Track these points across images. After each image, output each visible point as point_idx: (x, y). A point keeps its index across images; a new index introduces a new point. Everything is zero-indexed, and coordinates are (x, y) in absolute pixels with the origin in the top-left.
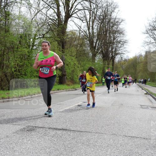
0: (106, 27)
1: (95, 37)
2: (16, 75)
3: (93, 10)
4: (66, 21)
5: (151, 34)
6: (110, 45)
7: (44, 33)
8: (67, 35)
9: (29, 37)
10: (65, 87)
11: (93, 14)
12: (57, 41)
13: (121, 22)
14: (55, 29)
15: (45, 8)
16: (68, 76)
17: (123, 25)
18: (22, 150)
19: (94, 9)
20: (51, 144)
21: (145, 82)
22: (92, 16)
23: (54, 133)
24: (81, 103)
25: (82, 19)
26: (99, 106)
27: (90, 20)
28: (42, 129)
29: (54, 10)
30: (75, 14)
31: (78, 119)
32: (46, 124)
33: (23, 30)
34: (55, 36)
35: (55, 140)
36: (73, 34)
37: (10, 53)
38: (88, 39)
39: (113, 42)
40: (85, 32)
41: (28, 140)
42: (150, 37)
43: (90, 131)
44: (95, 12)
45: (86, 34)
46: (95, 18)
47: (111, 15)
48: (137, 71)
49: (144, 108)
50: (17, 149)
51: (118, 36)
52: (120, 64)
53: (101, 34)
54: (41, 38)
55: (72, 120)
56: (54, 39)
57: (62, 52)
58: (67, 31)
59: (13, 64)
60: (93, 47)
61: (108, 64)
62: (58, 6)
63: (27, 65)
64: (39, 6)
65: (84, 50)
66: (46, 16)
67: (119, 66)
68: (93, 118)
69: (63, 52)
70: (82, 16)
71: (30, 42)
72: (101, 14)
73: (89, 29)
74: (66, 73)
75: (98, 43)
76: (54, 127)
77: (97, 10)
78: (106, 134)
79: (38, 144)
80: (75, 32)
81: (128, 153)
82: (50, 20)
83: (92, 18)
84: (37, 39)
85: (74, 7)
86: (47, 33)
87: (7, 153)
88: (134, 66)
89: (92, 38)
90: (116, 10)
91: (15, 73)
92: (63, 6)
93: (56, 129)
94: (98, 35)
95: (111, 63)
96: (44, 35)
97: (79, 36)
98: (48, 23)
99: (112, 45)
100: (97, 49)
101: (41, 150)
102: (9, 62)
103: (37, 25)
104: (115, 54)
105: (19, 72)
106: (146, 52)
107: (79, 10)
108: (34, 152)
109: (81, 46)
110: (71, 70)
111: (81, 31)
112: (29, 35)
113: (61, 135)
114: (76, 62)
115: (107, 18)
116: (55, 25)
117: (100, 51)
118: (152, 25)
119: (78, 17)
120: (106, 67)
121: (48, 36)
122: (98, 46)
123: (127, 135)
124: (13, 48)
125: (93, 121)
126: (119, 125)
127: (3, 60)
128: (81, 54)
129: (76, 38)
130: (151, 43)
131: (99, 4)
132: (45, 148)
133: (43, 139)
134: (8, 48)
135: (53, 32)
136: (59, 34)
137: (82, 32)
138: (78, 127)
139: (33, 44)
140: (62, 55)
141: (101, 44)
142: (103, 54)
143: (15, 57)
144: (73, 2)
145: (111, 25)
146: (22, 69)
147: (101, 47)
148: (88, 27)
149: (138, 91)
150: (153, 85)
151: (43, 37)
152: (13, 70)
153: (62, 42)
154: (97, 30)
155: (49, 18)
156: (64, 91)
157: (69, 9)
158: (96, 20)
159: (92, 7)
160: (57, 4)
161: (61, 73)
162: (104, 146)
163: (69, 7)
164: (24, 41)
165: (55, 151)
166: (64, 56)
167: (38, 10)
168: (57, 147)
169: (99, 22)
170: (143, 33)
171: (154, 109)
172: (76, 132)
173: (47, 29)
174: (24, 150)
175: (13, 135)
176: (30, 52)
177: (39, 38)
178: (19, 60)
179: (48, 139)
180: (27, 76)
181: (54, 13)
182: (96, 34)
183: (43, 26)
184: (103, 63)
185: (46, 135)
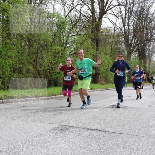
0: (142, 24)
1: (131, 34)
2: (49, 74)
3: (129, 6)
4: (101, 18)
6: (147, 42)
7: (78, 31)
9: (62, 34)
10: (98, 86)
11: (129, 10)
12: (91, 38)
14: (89, 26)
15: (79, 4)
16: (102, 75)
18: (56, 149)
19: (130, 4)
20: (86, 144)
22: (128, 12)
23: (88, 134)
24: (116, 103)
25: (117, 15)
26: (135, 107)
27: (125, 16)
28: (75, 129)
30: (110, 10)
32: (80, 124)
33: (56, 28)
34: (89, 33)
35: (90, 141)
36: (107, 31)
37: (44, 51)
38: (123, 36)
40: (120, 29)
43: (127, 133)
44: (131, 8)
45: (121, 31)
46: (131, 14)
47: (148, 11)
50: (51, 148)
53: (137, 30)
54: (74, 35)
55: (106, 120)
56: (88, 36)
58: (101, 28)
59: (46, 61)
60: (128, 45)
61: (145, 63)
62: (93, 2)
64: (73, 3)
65: (119, 48)
66: (80, 13)
68: (129, 120)
69: (97, 50)
71: (63, 40)
72: (138, 10)
73: (124, 26)
74: (100, 71)
75: (134, 40)
77: (134, 5)
79: (72, 144)
80: (110, 29)
82: (84, 17)
83: (127, 14)
84: (71, 36)
85: (109, 3)
86: (81, 30)
87: (42, 151)
89: (127, 35)
92: (98, 3)
94: (134, 32)
95: (148, 61)
97: (114, 34)
98: (82, 20)
100: (133, 47)
101: (75, 150)
102: (42, 60)
103: (71, 22)
104: (152, 52)
105: (53, 70)
107: (114, 6)
108: (68, 152)
109: (116, 44)
110: (105, 68)
111: (116, 28)
113: (95, 135)
114: (110, 60)
115: (144, 13)
116: (89, 22)
117: (135, 49)
119: (113, 13)
120: (142, 66)
121: (82, 33)
122: (134, 44)
125: (129, 122)
127: (37, 58)
128: (115, 52)
132: (80, 148)
134: (41, 46)
135: (87, 29)
136: (93, 31)
137: (117, 29)
138: (113, 129)
139: (67, 41)
140: (97, 53)
141: (137, 41)
142: (139, 52)
143: (48, 55)
145: (148, 21)
146: (55, 67)
147: (138, 45)
148: (123, 24)
151: (77, 35)
152: (47, 68)
153: (97, 40)
154: (133, 27)
155: (83, 15)
156: (98, 91)
157: (103, 5)
158: (132, 16)
159: (128, 3)
161: (94, 72)
163: (104, 3)
164: (58, 39)
165: (90, 152)
167: (72, 6)
169: (135, 18)
172: (111, 133)
173: (81, 26)
174: (58, 149)
175: (47, 133)
176: (64, 50)
177: (73, 35)
178: (53, 58)
179: (83, 139)
180: (60, 74)
181: (88, 10)
182: (132, 31)
183: (77, 23)
184: (139, 61)
185: (80, 136)
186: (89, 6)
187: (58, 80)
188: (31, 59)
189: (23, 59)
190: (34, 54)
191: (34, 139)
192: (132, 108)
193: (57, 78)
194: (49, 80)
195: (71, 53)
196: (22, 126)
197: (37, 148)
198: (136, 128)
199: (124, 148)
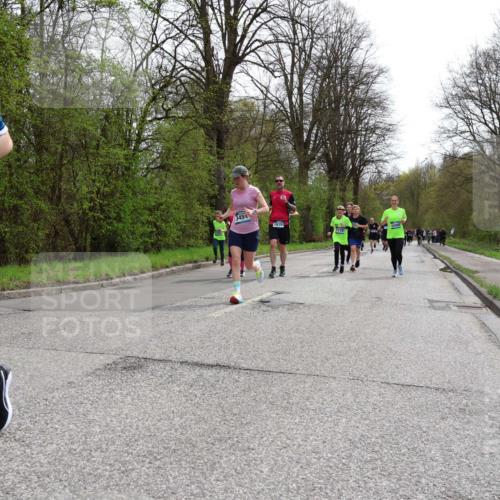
0: (335, 89)
1: (308, 116)
2: (95, 221)
3: (300, 44)
4: (228, 73)
5: (458, 108)
6: (347, 137)
7: (170, 106)
8: (232, 111)
9: (127, 116)
11: (301, 54)
12: (202, 126)
13: (378, 75)
14: (197, 94)
15: (171, 38)
17: (382, 83)
18: (109, 419)
19: (304, 40)
20: (187, 405)
21: (441, 238)
22: (299, 60)
23: (193, 376)
24: (269, 294)
25: (271, 66)
27: (292, 70)
28: (161, 365)
29: (195, 43)
30: (253, 54)
31: (259, 339)
32: (175, 352)
34: (197, 112)
35: (198, 395)
36: (245, 108)
37: (78, 161)
38: (287, 121)
39: (357, 131)
40: (279, 102)
41: (125, 393)
42: (455, 117)
43: (293, 371)
44: (308, 49)
45: (282, 108)
46: (307, 64)
47: (349, 58)
48: (421, 208)
49: (439, 308)
51: (370, 115)
52: (375, 189)
53: (322, 106)
54: (160, 119)
55: (242, 340)
56: (196, 121)
57: (218, 158)
58: (230, 99)
59: (85, 189)
60: (301, 145)
61: (344, 190)
62: (207, 32)
63: (122, 193)
64: (154, 34)
65: (278, 152)
66: (173, 61)
67: (372, 196)
68: (301, 336)
69: (221, 158)
70: (272, 59)
71: (130, 131)
72: (324, 54)
73: (290, 94)
75: (314, 131)
76: (196, 359)
77: (312, 42)
78: (334, 378)
79: (151, 404)
80: (253, 104)
81: (392, 429)
82: (185, 72)
83: (297, 64)
84: (150, 121)
85: (250, 34)
86: (177, 105)
87: (71, 426)
88: (412, 195)
89: (298, 119)
90: (364, 44)
91: (91, 214)
92: (220, 34)
93: (201, 365)
94: (316, 110)
95: (351, 186)
96: (168, 111)
97: (264, 114)
98: (179, 79)
99: (352, 139)
100: (314, 149)
101: (159, 421)
102: (74, 184)
103: (149, 84)
104: (360, 162)
105: (102, 211)
106: (446, 157)
107: (263, 44)
108: (141, 425)
109: (268, 141)
111: (268, 101)
112: (127, 112)
113: (212, 380)
115: (339, 64)
117: (319, 154)
118: (461, 84)
119: (260, 62)
120: (337, 197)
121: (180, 113)
122: (315, 141)
123: (391, 381)
124: (85, 147)
125: (301, 343)
126: (370, 355)
127: (60, 180)
128: (268, 161)
129: (255, 119)
130: (457, 132)
131: (317, 26)
132: (171, 415)
133: (164, 392)
134: (72, 147)
135: (193, 104)
136: (208, 108)
137: (272, 101)
138: (259, 361)
139: (139, 135)
140: (219, 166)
141: (324, 134)
142: (328, 161)
143: (90, 172)
144: (247, 23)
145: (350, 84)
146: (109, 205)
147: (325, 143)
148: (288, 89)
149: (423, 262)
150: (464, 247)
151: (167, 117)
152: (86, 205)
153: (219, 132)
154: (313, 97)
155: (183, 65)
157: (235, 40)
158: (309, 71)
159: (300, 36)
160: (202, 27)
162: (328, 410)
163: (236, 34)
165: (197, 423)
166: (222, 168)
167: (152, 43)
168: (203, 412)
169: (318, 76)
170: (437, 105)
171: (464, 310)
172: (253, 372)
173: (177, 94)
174: (113, 419)
175: (85, 379)
176: (132, 157)
177: (156, 119)
178: (102, 179)
179: (179, 392)
180: (124, 223)
181: (195, 51)
182: (308, 109)
183: (165, 86)
184: (330, 185)
185: (173, 382)
186: (198, 42)
187: (119, 238)
188: (43, 183)
189: (22, 184)
190: (52, 169)
191: (49, 397)
192: (310, 306)
193: (115, 232)
194: (94, 239)
195: (152, 166)
196: (19, 364)
197: (58, 417)
198: (316, 358)
199: (285, 408)
